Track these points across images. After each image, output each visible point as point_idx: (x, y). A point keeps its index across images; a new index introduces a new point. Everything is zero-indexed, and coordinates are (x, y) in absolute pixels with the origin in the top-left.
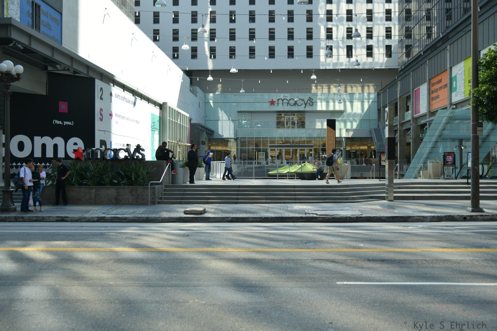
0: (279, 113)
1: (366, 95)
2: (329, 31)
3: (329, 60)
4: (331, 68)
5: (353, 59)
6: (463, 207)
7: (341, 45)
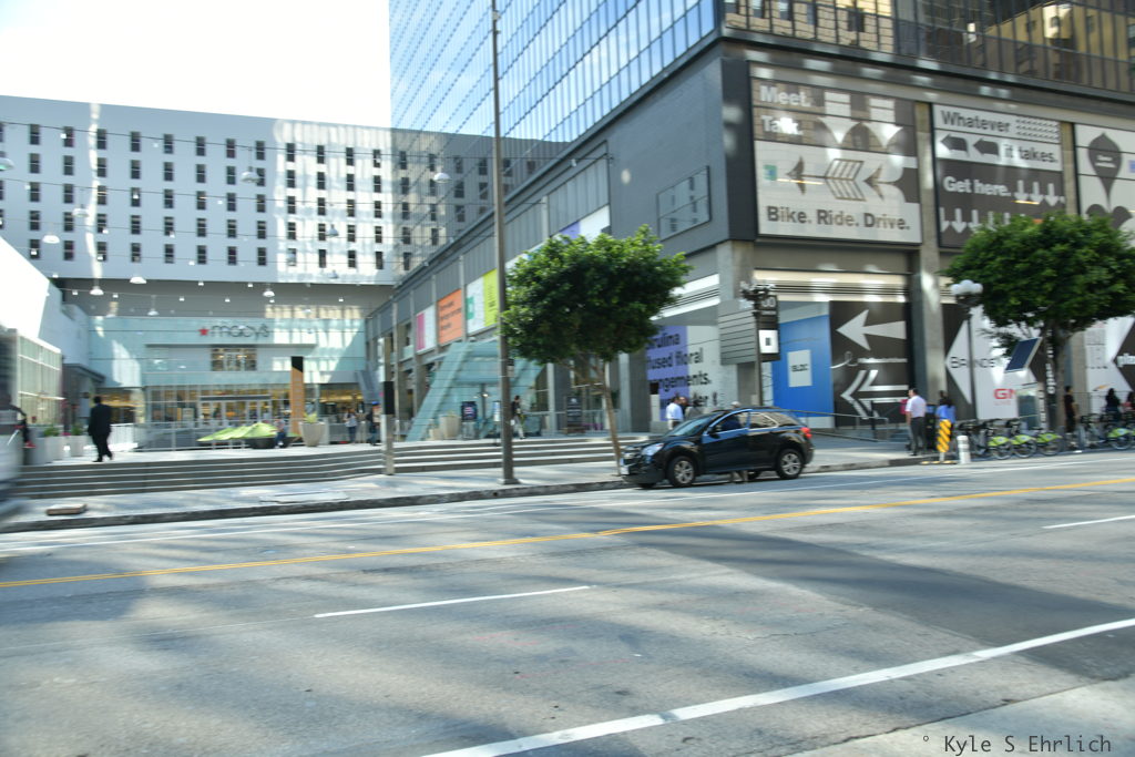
0: (215, 347)
1: (347, 322)
2: (291, 227)
3: (291, 270)
4: (295, 281)
5: (328, 269)
6: (493, 479)
7: (309, 248)
